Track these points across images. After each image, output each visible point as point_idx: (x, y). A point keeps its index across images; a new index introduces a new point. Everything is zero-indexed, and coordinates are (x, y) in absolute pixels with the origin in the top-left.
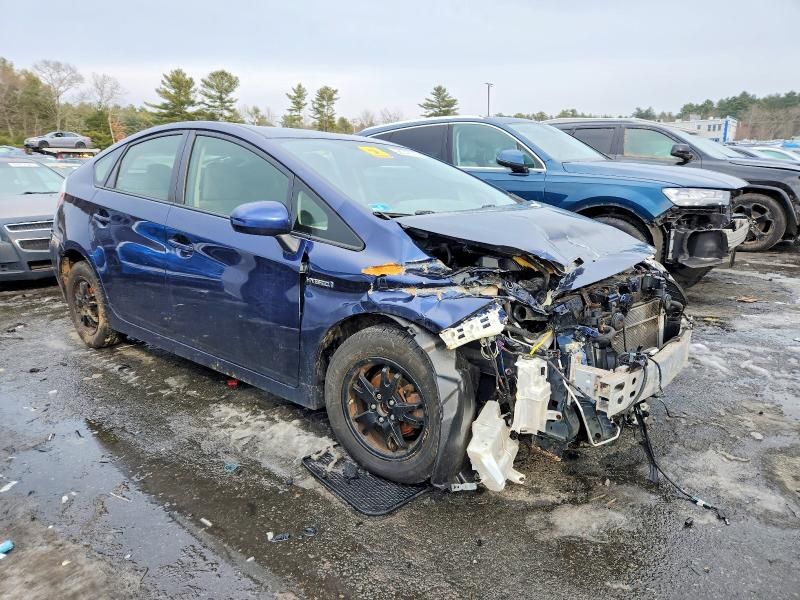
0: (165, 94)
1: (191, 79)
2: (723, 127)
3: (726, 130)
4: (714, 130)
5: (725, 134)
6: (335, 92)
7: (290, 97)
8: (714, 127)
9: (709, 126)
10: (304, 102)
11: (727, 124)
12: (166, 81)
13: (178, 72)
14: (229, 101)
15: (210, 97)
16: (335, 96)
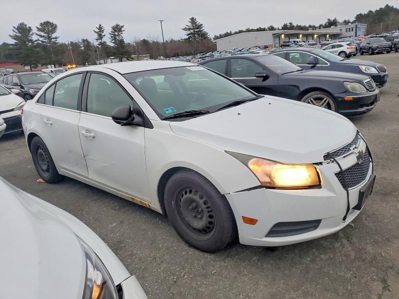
0: (15, 38)
1: (30, 27)
2: (354, 29)
3: (356, 30)
4: (349, 31)
5: (356, 33)
6: (122, 27)
7: (95, 32)
8: (349, 29)
9: (347, 29)
10: (103, 34)
11: (356, 27)
12: (14, 30)
13: (22, 24)
14: (54, 38)
15: (41, 36)
16: (123, 29)
